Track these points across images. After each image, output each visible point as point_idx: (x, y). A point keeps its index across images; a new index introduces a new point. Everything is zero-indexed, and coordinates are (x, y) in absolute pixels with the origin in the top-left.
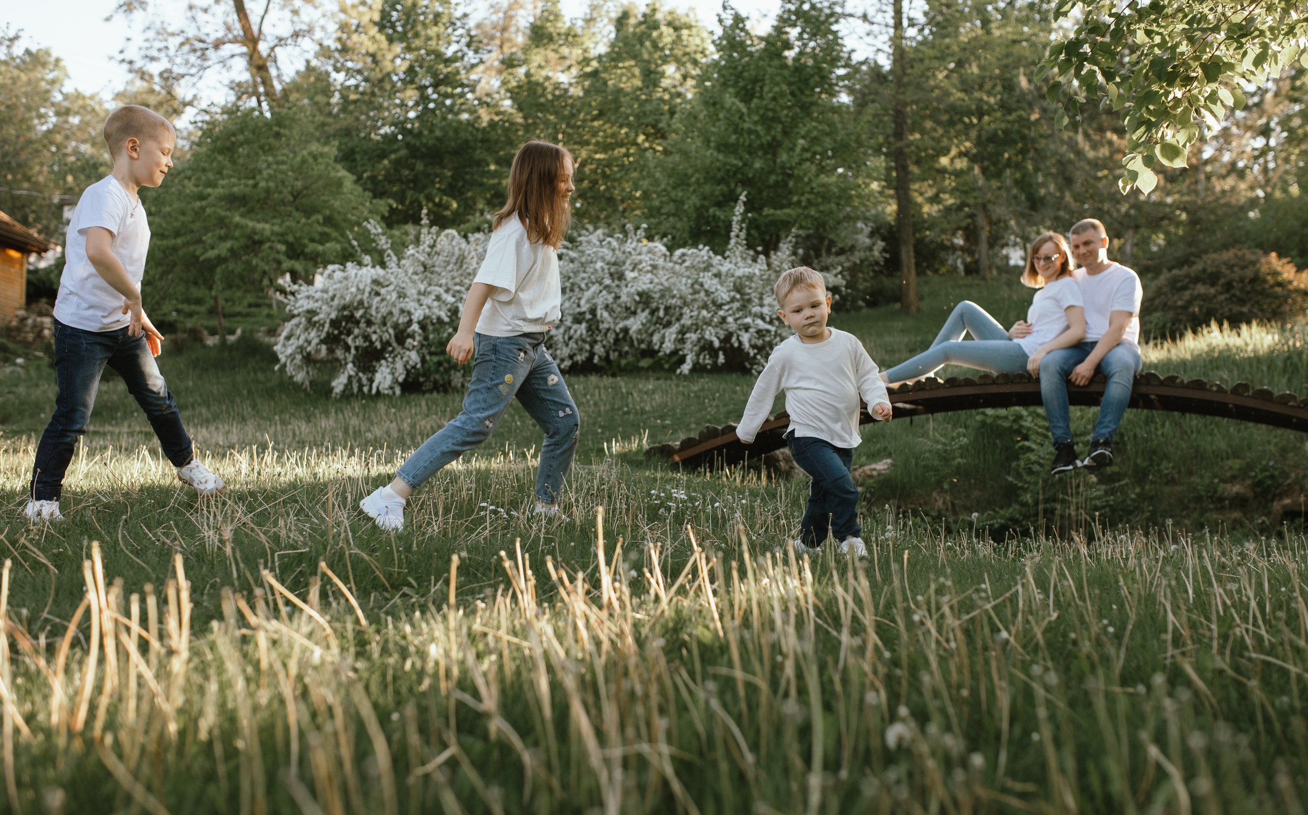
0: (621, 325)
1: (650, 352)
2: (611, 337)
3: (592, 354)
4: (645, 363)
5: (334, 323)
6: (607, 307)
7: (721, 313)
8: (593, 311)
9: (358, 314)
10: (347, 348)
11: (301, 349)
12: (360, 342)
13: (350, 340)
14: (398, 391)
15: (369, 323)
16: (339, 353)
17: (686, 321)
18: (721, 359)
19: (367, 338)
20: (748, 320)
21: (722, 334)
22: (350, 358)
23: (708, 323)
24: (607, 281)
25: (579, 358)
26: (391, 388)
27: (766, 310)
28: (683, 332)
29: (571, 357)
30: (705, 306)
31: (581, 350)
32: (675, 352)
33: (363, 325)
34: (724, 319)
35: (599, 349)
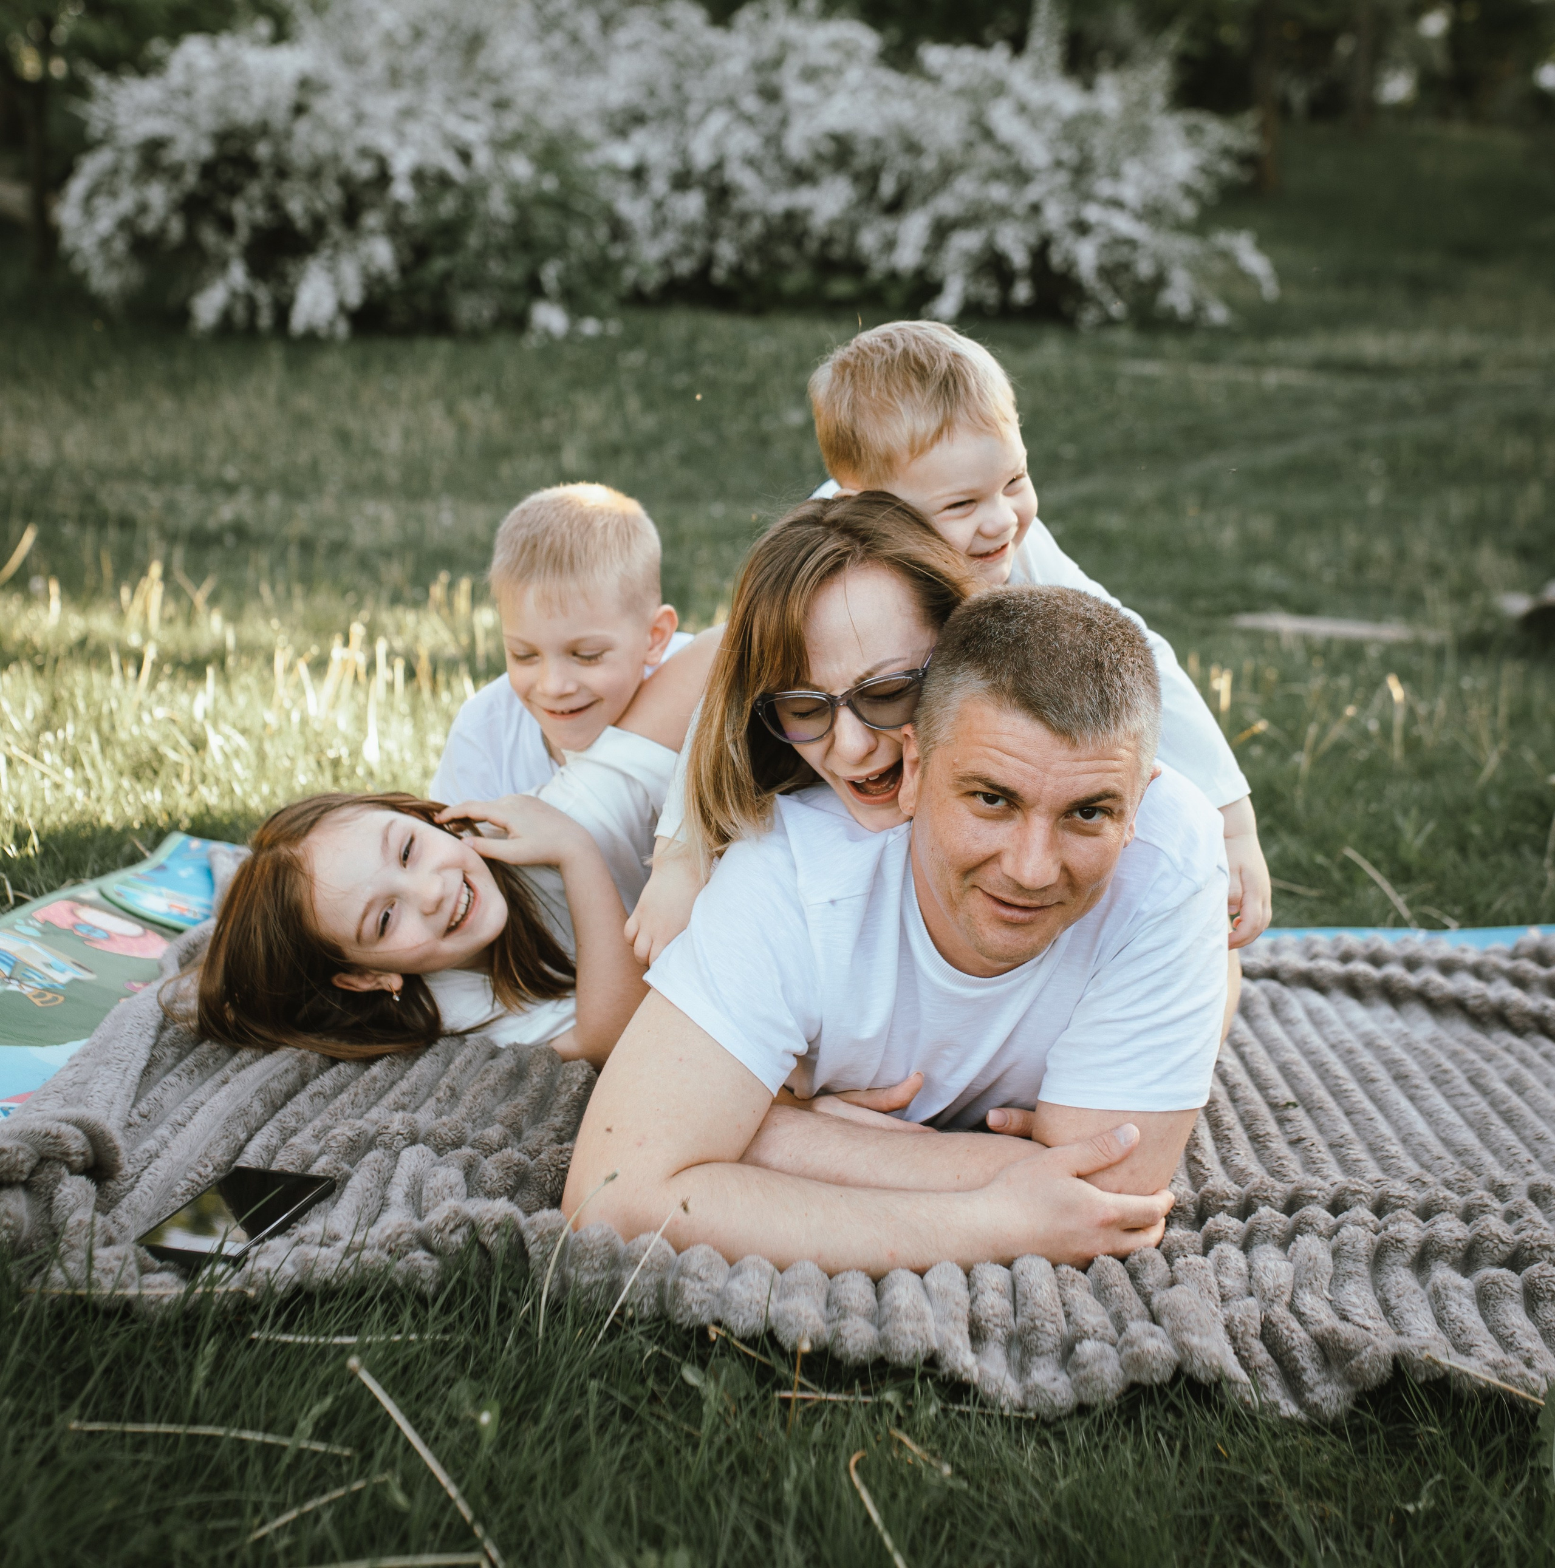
0: (779, 202)
1: (855, 267)
2: (756, 227)
3: (708, 261)
4: (841, 287)
5: (208, 170)
6: (751, 162)
7: (1033, 192)
8: (719, 166)
9: (263, 150)
10: (227, 225)
11: (126, 224)
12: (260, 214)
13: (239, 209)
14: (342, 328)
15: (282, 172)
16: (209, 236)
17: (947, 204)
18: (1022, 292)
19: (274, 204)
20: (1092, 213)
21: (1033, 239)
22: (233, 248)
23: (1003, 212)
24: (751, 104)
25: (685, 267)
26: (332, 324)
27: (1129, 193)
28: (941, 231)
29: (666, 263)
30: (995, 175)
31: (686, 250)
32: (921, 273)
33: (267, 174)
34: (1036, 209)
35: (727, 252)
